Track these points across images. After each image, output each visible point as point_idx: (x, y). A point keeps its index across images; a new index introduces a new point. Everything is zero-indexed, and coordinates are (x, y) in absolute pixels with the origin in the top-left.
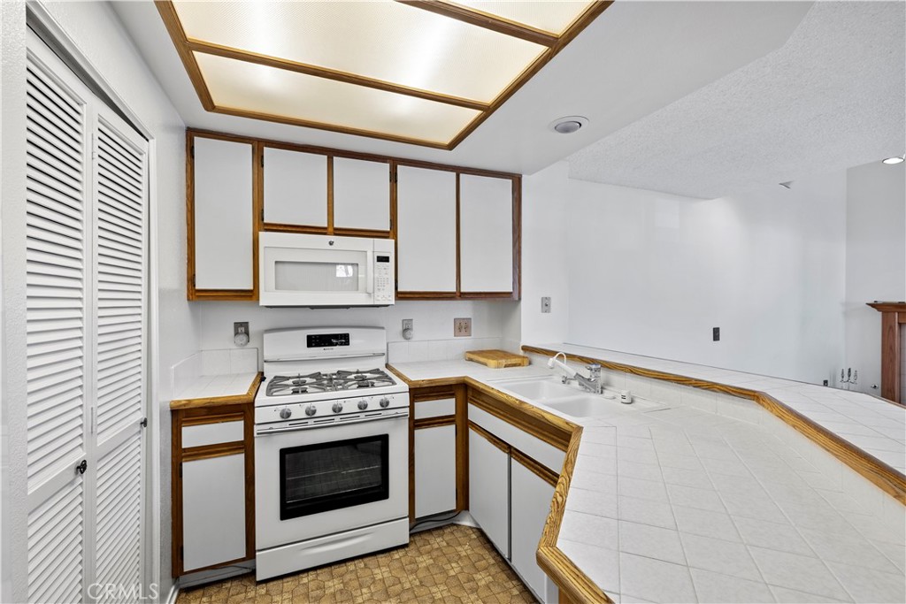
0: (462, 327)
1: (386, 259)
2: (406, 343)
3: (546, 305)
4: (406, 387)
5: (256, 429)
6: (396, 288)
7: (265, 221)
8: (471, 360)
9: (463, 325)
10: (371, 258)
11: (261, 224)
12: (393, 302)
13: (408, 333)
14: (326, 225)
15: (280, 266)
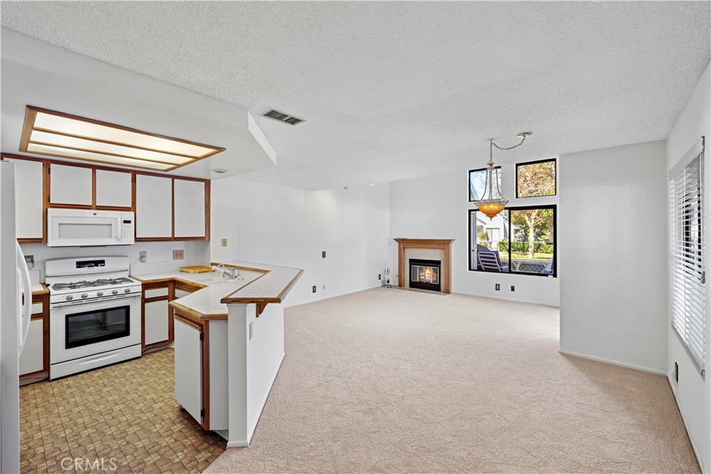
0: (178, 255)
1: (129, 222)
2: (143, 264)
3: (224, 243)
4: (140, 283)
5: (51, 306)
6: (135, 236)
7: (51, 202)
8: (182, 271)
9: (179, 253)
10: (120, 222)
11: (48, 203)
12: (133, 243)
13: (143, 259)
14: (91, 204)
15: (61, 226)
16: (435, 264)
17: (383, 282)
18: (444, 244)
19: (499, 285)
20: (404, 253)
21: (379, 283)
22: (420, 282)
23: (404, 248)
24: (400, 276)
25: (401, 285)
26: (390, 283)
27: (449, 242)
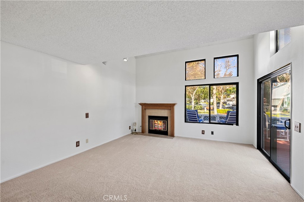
16: (164, 119)
17: (132, 131)
18: (170, 107)
19: (204, 131)
20: (145, 112)
21: (130, 132)
22: (155, 130)
23: (145, 109)
24: (143, 126)
25: (143, 132)
26: (136, 131)
27: (173, 105)
